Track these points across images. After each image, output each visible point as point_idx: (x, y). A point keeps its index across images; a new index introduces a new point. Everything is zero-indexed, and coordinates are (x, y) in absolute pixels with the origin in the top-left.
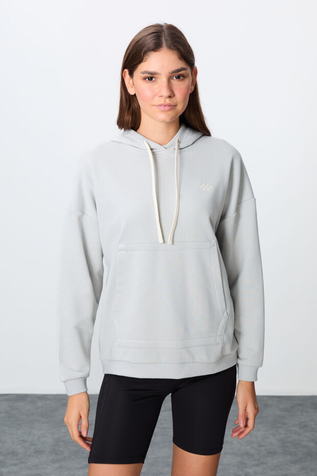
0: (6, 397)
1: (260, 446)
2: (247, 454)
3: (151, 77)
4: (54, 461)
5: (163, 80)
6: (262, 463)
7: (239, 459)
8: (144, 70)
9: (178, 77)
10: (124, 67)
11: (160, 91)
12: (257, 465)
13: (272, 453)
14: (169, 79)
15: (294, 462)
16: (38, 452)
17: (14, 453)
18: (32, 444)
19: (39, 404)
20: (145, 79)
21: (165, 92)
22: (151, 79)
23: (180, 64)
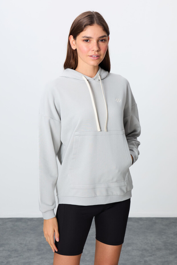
0: (10, 220)
1: (152, 245)
2: (145, 250)
3: (87, 40)
4: (38, 255)
5: (94, 42)
6: (154, 255)
7: (141, 252)
8: (84, 36)
9: (102, 41)
10: (70, 34)
11: (92, 48)
12: (151, 256)
13: (159, 249)
14: (98, 41)
15: (171, 254)
16: (29, 250)
17: (16, 250)
18: (26, 245)
19: (29, 223)
20: (84, 41)
21: (95, 48)
22: (87, 41)
23: (104, 33)
